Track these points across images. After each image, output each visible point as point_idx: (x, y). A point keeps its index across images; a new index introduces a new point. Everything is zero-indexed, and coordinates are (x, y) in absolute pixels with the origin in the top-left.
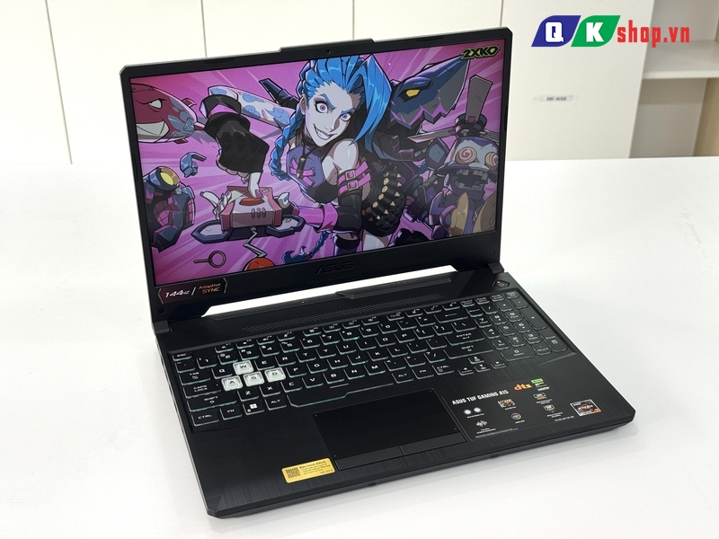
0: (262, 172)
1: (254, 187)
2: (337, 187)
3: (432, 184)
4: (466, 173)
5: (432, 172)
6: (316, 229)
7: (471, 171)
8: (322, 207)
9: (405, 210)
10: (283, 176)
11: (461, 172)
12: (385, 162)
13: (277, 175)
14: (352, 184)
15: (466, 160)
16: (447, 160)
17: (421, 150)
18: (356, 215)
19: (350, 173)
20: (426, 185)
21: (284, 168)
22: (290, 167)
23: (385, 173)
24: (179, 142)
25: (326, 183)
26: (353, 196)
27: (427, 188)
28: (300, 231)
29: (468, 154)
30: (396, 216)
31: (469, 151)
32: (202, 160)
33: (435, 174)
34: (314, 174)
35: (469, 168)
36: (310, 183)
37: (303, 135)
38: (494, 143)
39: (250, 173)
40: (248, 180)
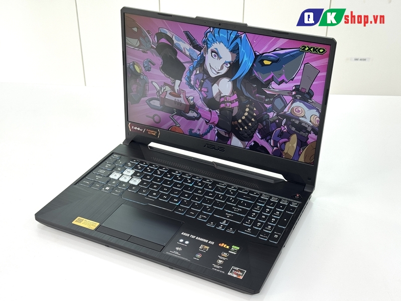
0: (181, 81)
1: (177, 88)
2: (219, 103)
3: (274, 121)
4: (297, 122)
5: (275, 114)
6: (207, 123)
7: (301, 122)
8: (210, 111)
9: (257, 131)
10: (192, 87)
11: (294, 120)
12: (247, 98)
13: (189, 85)
14: (228, 104)
15: (298, 114)
16: (286, 110)
17: (270, 98)
18: (229, 123)
19: (227, 97)
20: (272, 120)
21: (192, 83)
22: (195, 83)
23: (247, 105)
24: (144, 52)
25: (213, 99)
26: (228, 112)
27: (272, 123)
28: (198, 120)
29: (299, 111)
30: (252, 132)
31: (300, 109)
32: (154, 65)
33: (277, 115)
34: (208, 92)
35: (299, 120)
36: (205, 96)
37: (204, 67)
38: (318, 110)
39: (176, 79)
40: (174, 83)
